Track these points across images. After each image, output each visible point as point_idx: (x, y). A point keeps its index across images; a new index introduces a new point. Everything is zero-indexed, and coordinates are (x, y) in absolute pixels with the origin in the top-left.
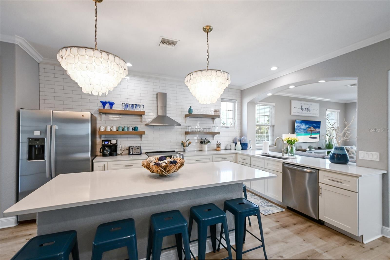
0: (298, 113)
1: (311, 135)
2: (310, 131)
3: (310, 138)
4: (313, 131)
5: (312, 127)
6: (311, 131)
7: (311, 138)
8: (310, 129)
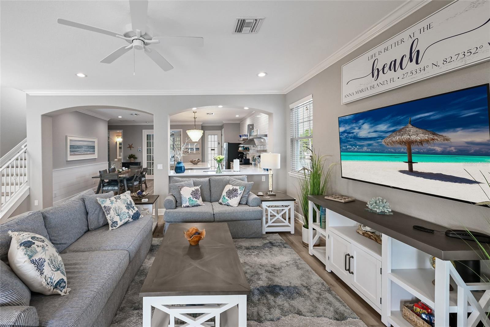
0: (362, 91)
1: (410, 163)
2: (401, 142)
3: (402, 172)
4: (421, 142)
5: (413, 129)
6: (409, 143)
7: (411, 172)
8: (397, 138)
